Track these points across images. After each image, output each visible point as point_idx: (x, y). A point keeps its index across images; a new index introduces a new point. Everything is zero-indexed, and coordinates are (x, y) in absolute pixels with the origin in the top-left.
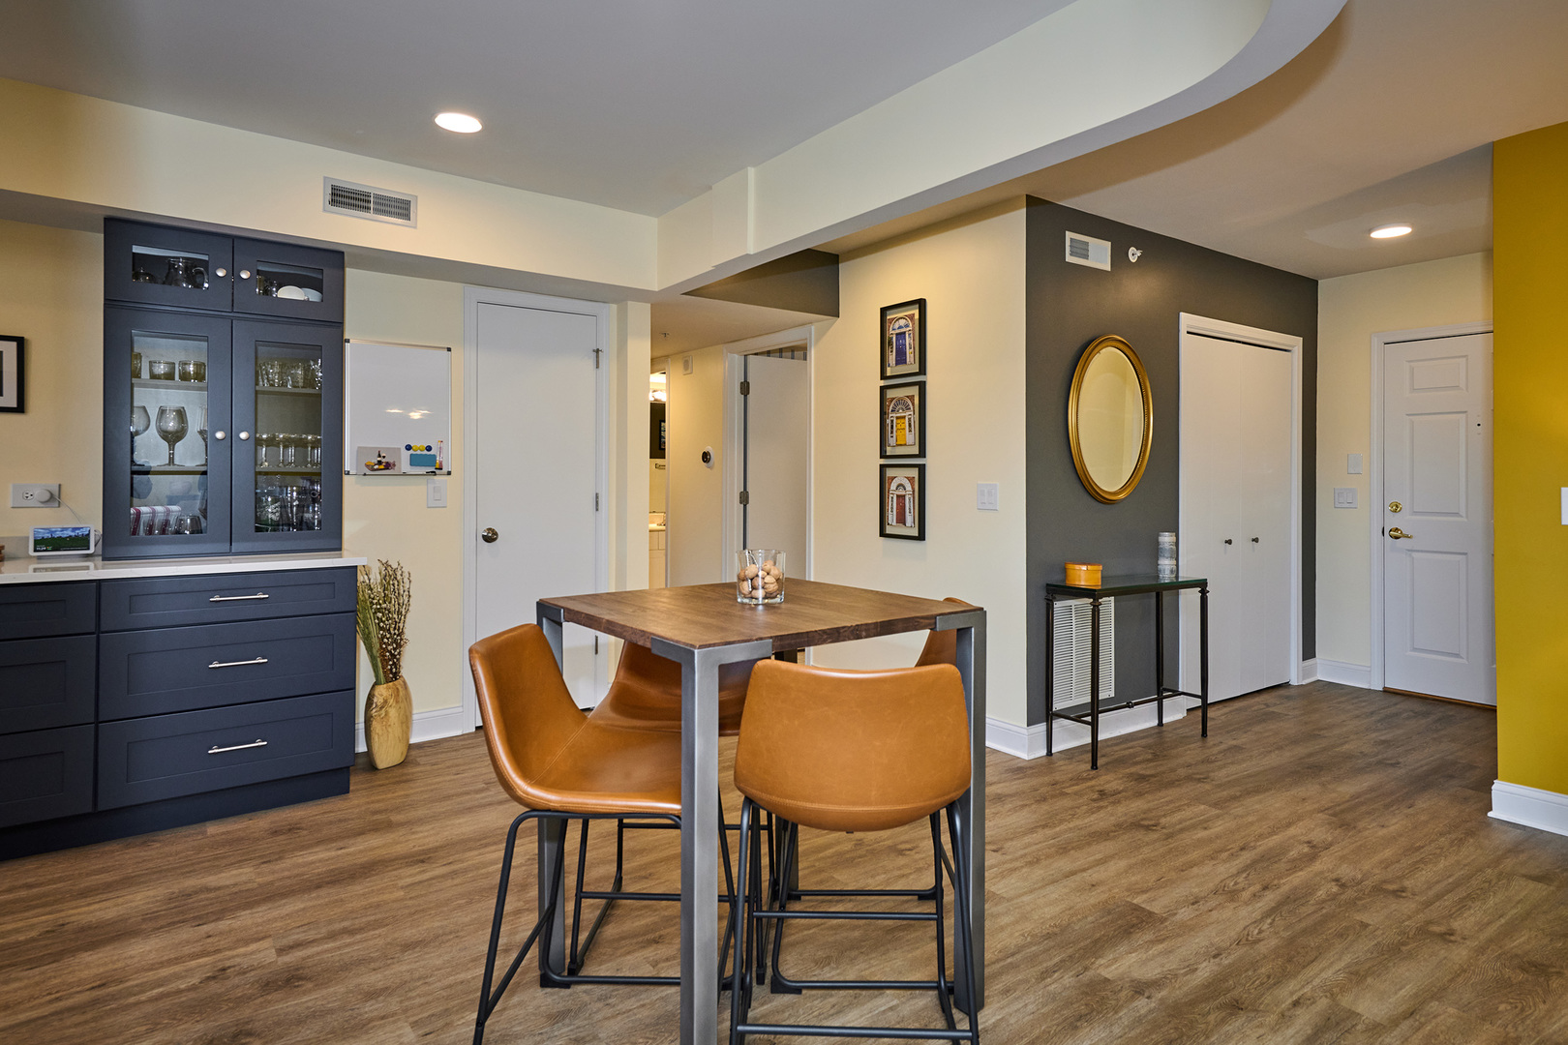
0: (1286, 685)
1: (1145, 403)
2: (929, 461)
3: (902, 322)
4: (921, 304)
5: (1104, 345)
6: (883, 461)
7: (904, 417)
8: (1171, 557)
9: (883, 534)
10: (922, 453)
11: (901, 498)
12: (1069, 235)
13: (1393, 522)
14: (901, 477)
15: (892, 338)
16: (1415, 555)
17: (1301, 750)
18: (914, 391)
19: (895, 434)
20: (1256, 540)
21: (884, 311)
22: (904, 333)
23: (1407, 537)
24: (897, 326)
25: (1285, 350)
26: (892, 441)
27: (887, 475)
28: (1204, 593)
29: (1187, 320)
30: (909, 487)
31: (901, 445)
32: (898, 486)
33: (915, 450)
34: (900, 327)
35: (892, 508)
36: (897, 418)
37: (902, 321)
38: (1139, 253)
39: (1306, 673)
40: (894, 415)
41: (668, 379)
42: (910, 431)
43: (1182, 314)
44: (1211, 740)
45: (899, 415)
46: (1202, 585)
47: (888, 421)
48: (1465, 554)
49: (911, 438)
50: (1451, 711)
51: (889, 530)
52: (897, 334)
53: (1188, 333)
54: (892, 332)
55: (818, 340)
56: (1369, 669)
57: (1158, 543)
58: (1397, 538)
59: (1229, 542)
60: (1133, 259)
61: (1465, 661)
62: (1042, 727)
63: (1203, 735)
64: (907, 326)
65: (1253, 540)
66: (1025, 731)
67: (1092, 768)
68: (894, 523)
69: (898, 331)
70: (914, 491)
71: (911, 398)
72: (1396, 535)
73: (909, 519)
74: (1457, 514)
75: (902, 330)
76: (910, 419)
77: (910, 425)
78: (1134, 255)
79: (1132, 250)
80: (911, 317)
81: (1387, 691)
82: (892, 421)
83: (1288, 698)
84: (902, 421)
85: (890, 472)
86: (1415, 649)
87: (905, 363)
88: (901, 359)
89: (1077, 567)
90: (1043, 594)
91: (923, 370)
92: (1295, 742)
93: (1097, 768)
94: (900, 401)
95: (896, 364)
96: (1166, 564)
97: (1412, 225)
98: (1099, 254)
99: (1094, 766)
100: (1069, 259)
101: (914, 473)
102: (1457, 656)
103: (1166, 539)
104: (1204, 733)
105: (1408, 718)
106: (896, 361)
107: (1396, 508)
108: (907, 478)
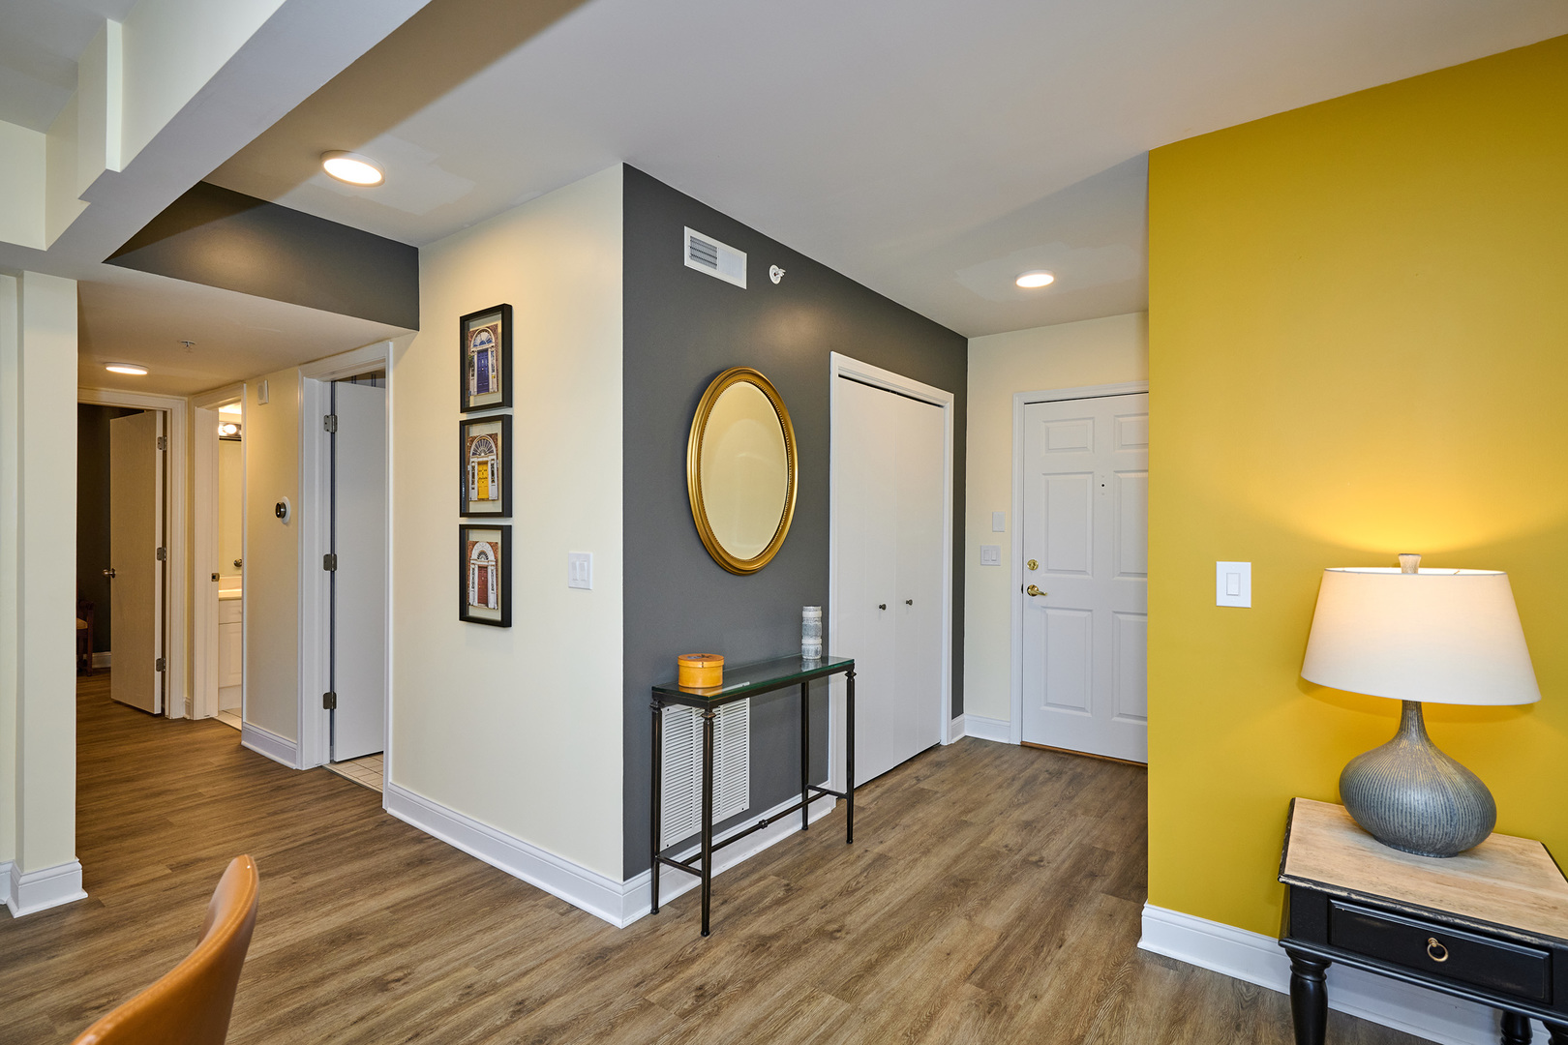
0: (936, 747)
1: (789, 452)
2: (515, 522)
3: (484, 336)
4: (505, 311)
5: (734, 378)
6: (465, 521)
7: (486, 463)
8: (816, 636)
9: (464, 616)
10: (507, 511)
11: (483, 569)
12: (688, 232)
13: (1032, 578)
14: (484, 542)
15: (473, 357)
16: (1049, 611)
17: (947, 852)
18: (496, 428)
19: (476, 486)
20: (909, 602)
21: (465, 320)
22: (486, 350)
23: (1043, 594)
24: (478, 342)
25: (939, 406)
26: (473, 495)
27: (470, 540)
28: (851, 676)
29: (839, 362)
30: (491, 557)
31: (483, 500)
32: (480, 554)
33: (498, 508)
34: (482, 343)
35: (473, 583)
36: (479, 463)
37: (486, 335)
38: (781, 273)
39: (954, 732)
40: (476, 460)
41: (243, 408)
42: (493, 481)
43: (833, 353)
44: (855, 844)
45: (480, 460)
46: (848, 667)
47: (470, 468)
48: (1091, 611)
49: (494, 490)
50: (1078, 767)
51: (472, 612)
52: (479, 352)
53: (840, 376)
54: (473, 349)
55: (397, 360)
56: (1008, 724)
57: (801, 619)
58: (1033, 595)
59: (883, 607)
60: (776, 280)
61: (1089, 715)
62: (646, 876)
63: (848, 842)
64: (489, 341)
65: (907, 602)
66: (620, 889)
67: (702, 933)
68: (476, 604)
69: (480, 348)
70: (497, 562)
71: (494, 436)
72: (1033, 592)
73: (492, 597)
74: (1084, 572)
75: (484, 347)
76: (492, 465)
77: (493, 474)
78: (776, 274)
79: (773, 269)
80: (494, 329)
81: (1024, 746)
82: (473, 468)
83: (938, 765)
84: (485, 468)
85: (473, 536)
86: (1048, 704)
87: (488, 390)
88: (483, 387)
89: (692, 664)
90: (648, 700)
91: (507, 400)
92: (942, 837)
93: (708, 934)
94: (482, 440)
95: (478, 392)
96: (811, 645)
97: (1054, 274)
98: (731, 267)
99: (706, 931)
100: (689, 262)
101: (496, 537)
102: (1083, 709)
103: (811, 614)
104: (850, 840)
105: (1044, 783)
106: (478, 387)
107: (1033, 566)
108: (490, 543)
